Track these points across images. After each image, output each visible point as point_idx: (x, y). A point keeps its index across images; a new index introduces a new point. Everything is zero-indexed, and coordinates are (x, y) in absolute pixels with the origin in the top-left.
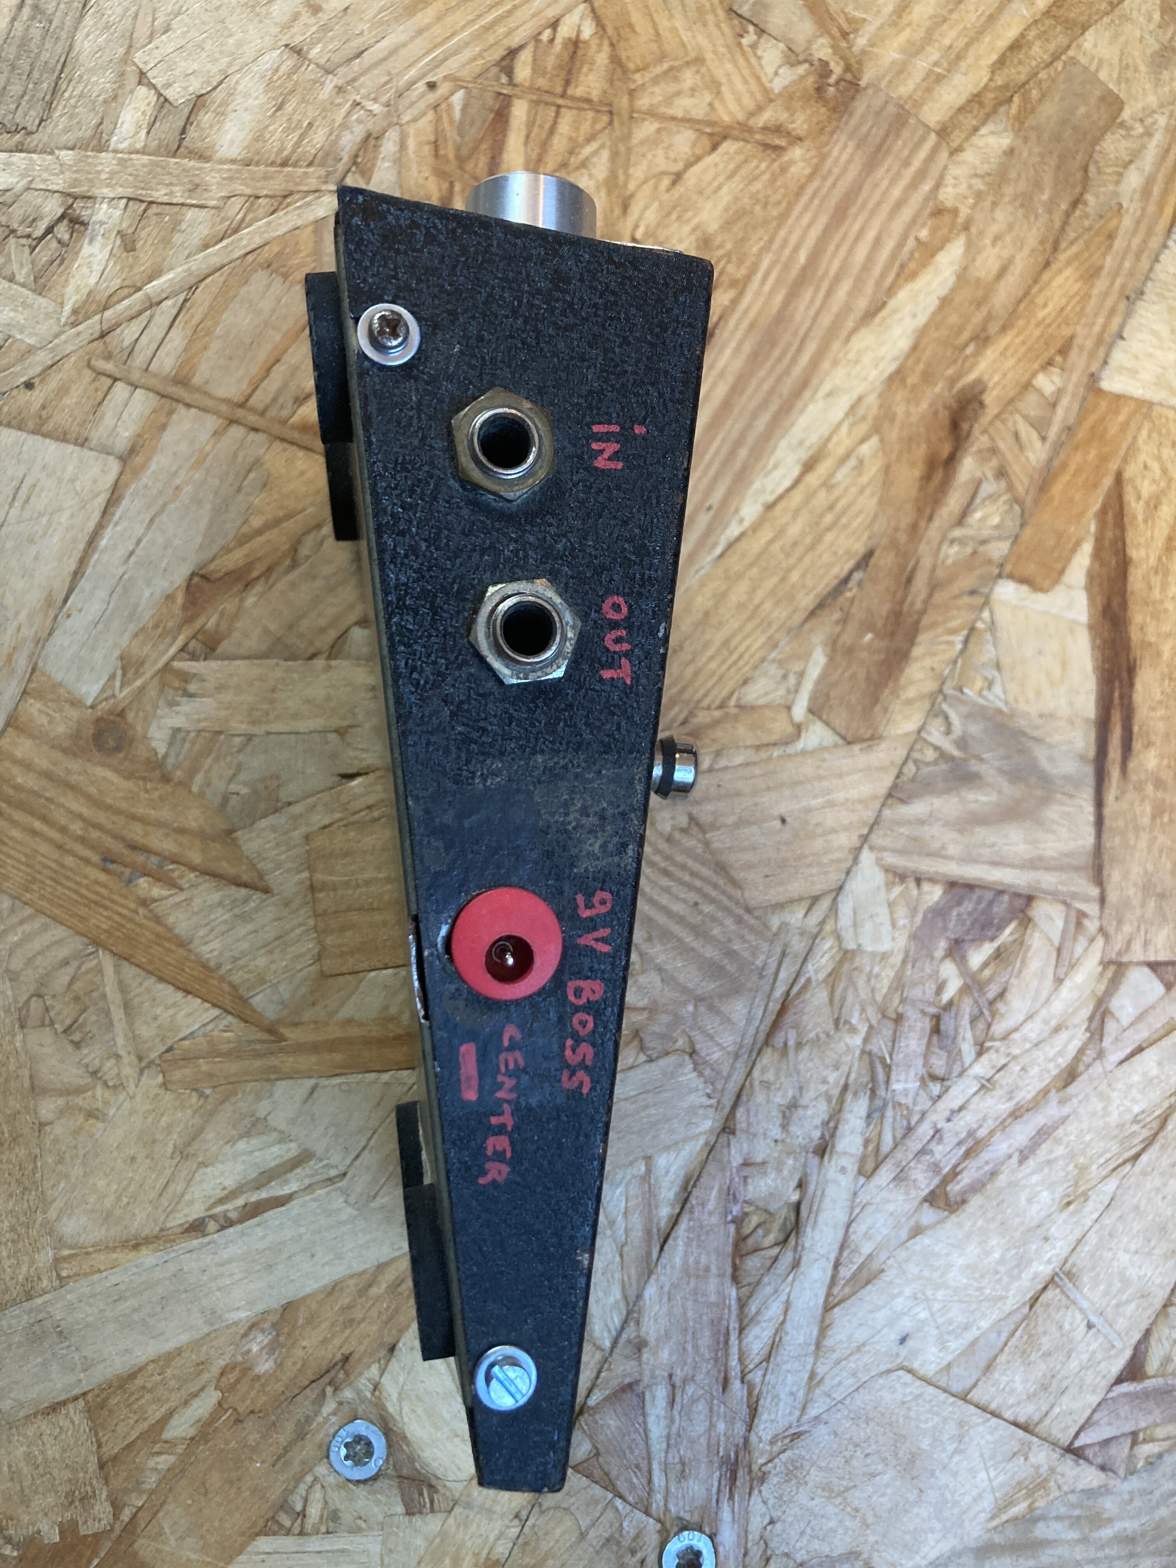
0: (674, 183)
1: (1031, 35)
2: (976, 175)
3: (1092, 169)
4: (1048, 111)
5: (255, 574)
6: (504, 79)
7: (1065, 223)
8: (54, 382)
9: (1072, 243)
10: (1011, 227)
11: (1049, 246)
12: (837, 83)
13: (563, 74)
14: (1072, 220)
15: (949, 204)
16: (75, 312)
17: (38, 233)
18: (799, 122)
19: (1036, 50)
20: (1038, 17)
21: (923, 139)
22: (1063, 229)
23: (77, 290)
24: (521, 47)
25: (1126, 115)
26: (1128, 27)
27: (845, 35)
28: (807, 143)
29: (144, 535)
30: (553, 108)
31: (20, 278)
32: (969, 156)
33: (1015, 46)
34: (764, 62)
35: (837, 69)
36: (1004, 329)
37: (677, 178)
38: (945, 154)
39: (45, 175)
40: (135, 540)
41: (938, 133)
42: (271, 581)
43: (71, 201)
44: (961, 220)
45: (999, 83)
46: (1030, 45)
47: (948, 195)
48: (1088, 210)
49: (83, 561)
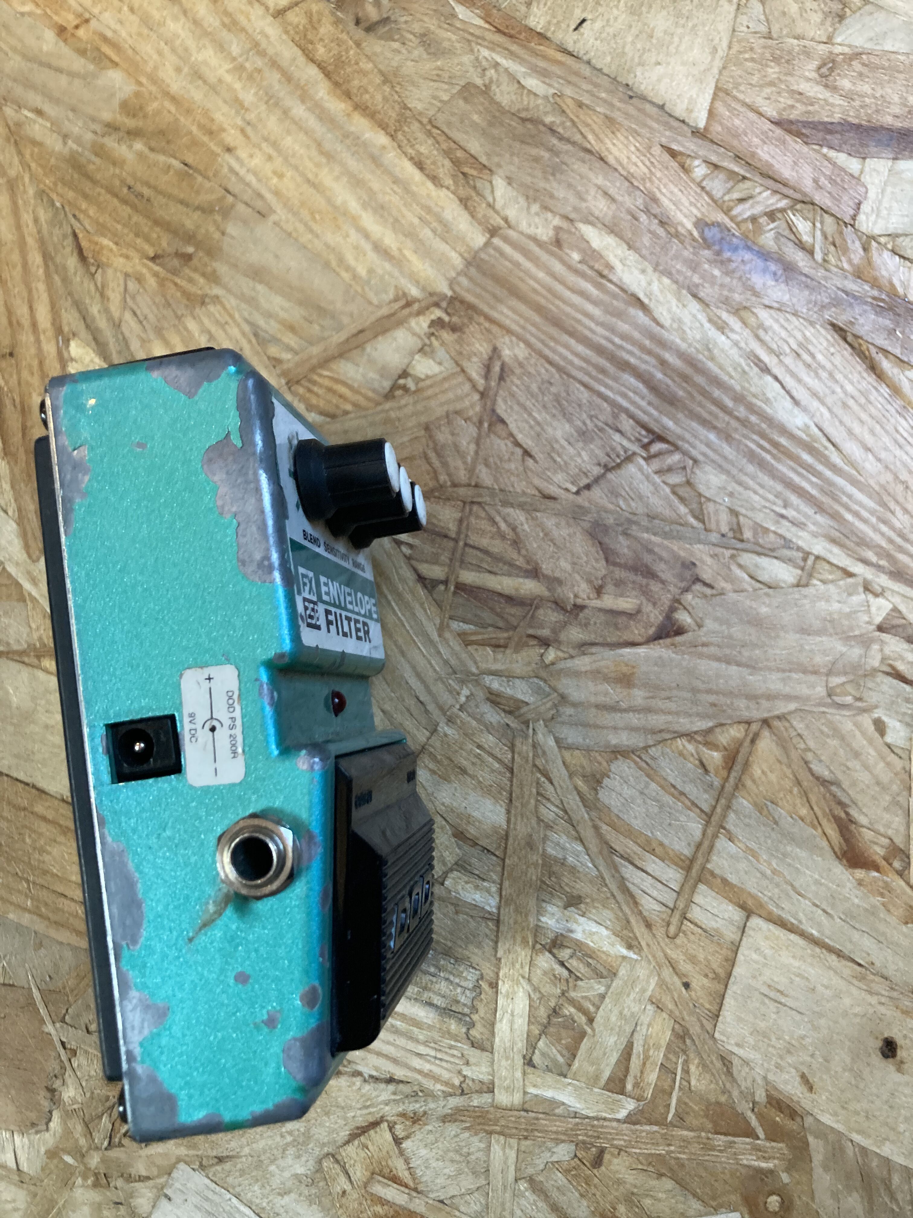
0: (531, 456)
1: (410, 151)
2: (528, 208)
3: (523, 115)
4: (475, 146)
5: (843, 815)
6: (442, 587)
7: (568, 141)
8: (685, 967)
9: (585, 137)
10: (570, 186)
11: (588, 157)
12: (448, 314)
13: (438, 539)
14: (566, 135)
15: (551, 233)
16: (630, 947)
17: (565, 973)
18: (481, 349)
19: (423, 149)
20: (395, 144)
21: (497, 249)
22: (574, 143)
23: (613, 945)
24: (415, 570)
25: (479, 82)
26: (404, 71)
27: (408, 304)
28: (498, 345)
29: (810, 900)
30: (467, 550)
31: (602, 989)
32: (512, 213)
33: (420, 166)
34: (430, 373)
35: (438, 313)
36: (655, 200)
37: (527, 453)
38: (511, 233)
39: (518, 966)
40: (815, 909)
41: (492, 236)
42: (849, 803)
43: (538, 946)
44: (565, 225)
45: (451, 182)
46: (420, 153)
47: (544, 233)
48: (558, 122)
49: (831, 950)
